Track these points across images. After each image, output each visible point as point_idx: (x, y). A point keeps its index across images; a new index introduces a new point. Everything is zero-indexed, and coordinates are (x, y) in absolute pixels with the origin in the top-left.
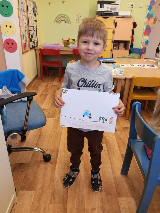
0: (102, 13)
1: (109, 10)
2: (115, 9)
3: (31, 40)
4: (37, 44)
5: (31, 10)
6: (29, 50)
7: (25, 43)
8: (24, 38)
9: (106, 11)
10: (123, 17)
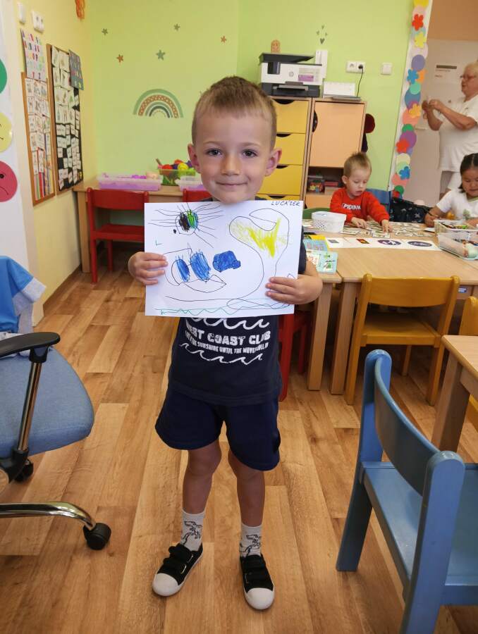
0: (275, 88)
1: (295, 79)
2: (311, 78)
3: (60, 164)
4: (81, 176)
5: (64, 77)
6: (53, 195)
7: (44, 174)
8: (41, 160)
9: (286, 82)
10: (336, 101)
